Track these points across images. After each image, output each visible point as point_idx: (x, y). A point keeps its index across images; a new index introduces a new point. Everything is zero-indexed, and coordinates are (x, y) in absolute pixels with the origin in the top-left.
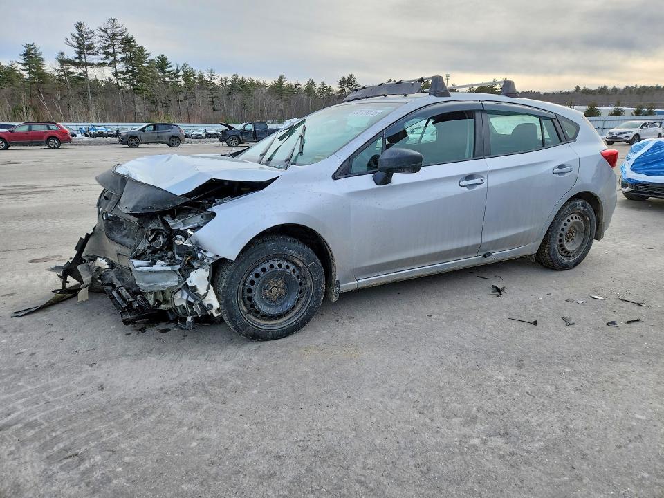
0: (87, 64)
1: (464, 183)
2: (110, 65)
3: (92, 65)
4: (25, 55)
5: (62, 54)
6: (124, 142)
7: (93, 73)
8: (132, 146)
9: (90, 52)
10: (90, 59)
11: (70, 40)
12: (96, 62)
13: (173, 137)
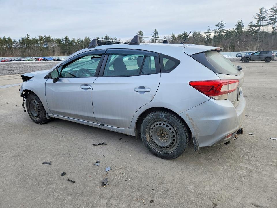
0: (260, 26)
1: (83, 87)
2: (272, 24)
3: (263, 25)
4: (237, 25)
5: (251, 22)
6: (242, 60)
7: (262, 29)
8: (246, 62)
9: (264, 20)
10: (262, 23)
11: (255, 16)
12: (265, 24)
13: (267, 57)
